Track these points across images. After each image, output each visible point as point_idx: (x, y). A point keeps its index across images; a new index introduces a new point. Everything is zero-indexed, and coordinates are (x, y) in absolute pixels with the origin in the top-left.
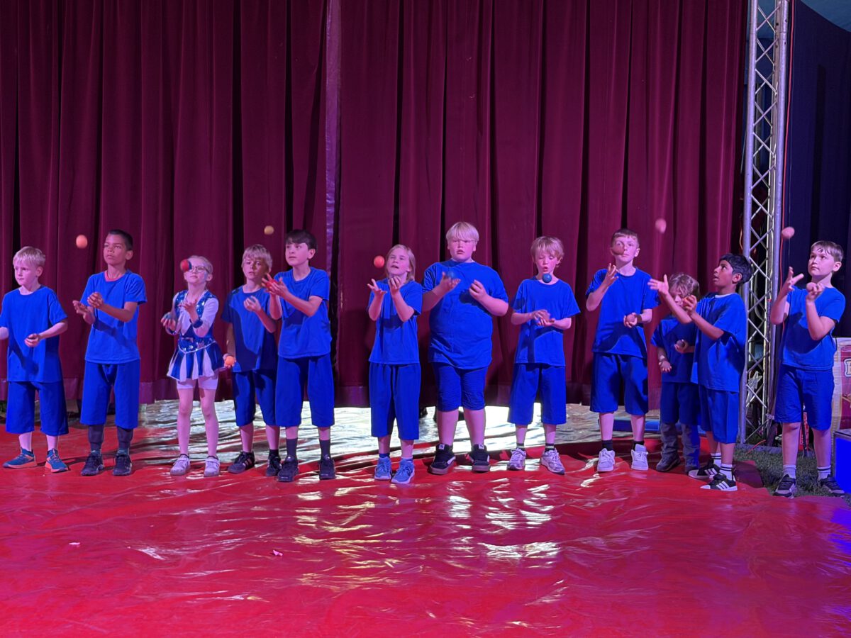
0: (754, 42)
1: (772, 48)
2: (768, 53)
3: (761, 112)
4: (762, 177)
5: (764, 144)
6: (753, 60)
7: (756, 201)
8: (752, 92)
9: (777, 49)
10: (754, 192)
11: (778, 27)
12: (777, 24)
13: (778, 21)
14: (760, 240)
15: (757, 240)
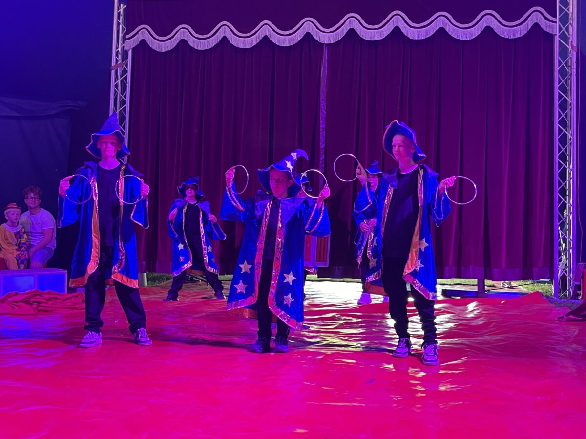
0: (557, 75)
1: (567, 79)
2: (565, 81)
3: (562, 113)
4: (563, 150)
5: (564, 130)
6: (557, 86)
7: (561, 162)
8: (557, 103)
9: (570, 80)
10: (559, 157)
11: (570, 68)
12: (569, 67)
13: (570, 65)
14: (563, 184)
15: (562, 184)
